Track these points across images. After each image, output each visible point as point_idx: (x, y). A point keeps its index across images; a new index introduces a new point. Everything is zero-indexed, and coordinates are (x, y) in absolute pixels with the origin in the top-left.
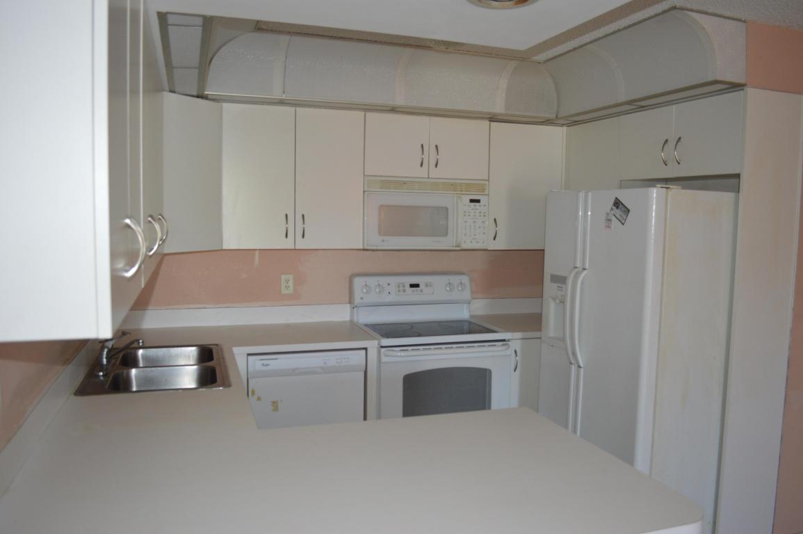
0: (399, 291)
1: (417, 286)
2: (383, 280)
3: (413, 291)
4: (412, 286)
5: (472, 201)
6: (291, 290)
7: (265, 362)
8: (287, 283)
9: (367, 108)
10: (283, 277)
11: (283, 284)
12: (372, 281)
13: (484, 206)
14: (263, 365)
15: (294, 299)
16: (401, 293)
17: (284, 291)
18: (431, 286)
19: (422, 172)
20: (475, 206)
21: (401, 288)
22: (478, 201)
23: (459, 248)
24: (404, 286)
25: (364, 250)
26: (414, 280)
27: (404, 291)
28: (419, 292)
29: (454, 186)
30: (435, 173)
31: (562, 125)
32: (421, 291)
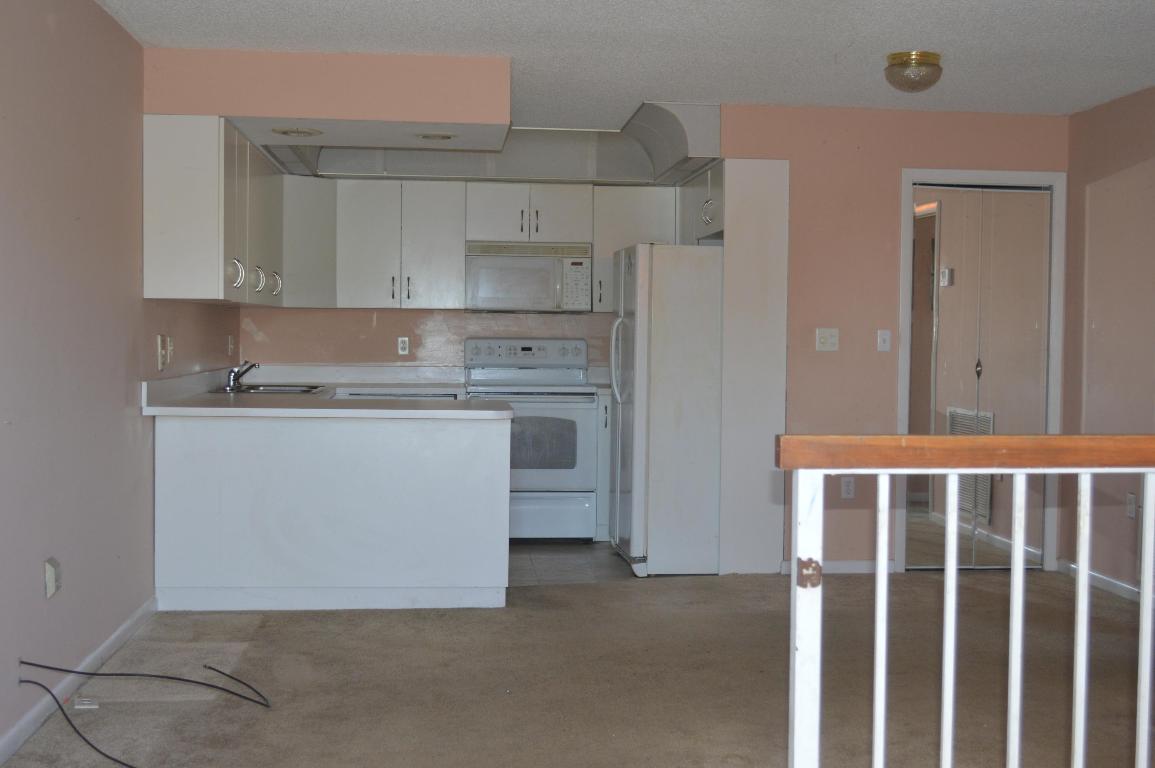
0: (510, 354)
1: (530, 349)
2: (494, 343)
3: (525, 355)
4: (524, 349)
5: (573, 264)
6: (407, 352)
8: (403, 345)
10: (400, 339)
11: (400, 345)
12: (483, 344)
13: (587, 268)
15: (410, 360)
16: (513, 355)
17: (401, 352)
18: (543, 350)
19: (523, 237)
20: (577, 268)
21: (512, 351)
22: (581, 264)
23: (560, 310)
24: (515, 349)
25: (466, 310)
26: (527, 344)
27: (515, 354)
28: (531, 356)
29: (555, 250)
30: (535, 237)
31: (674, 185)
32: (533, 354)
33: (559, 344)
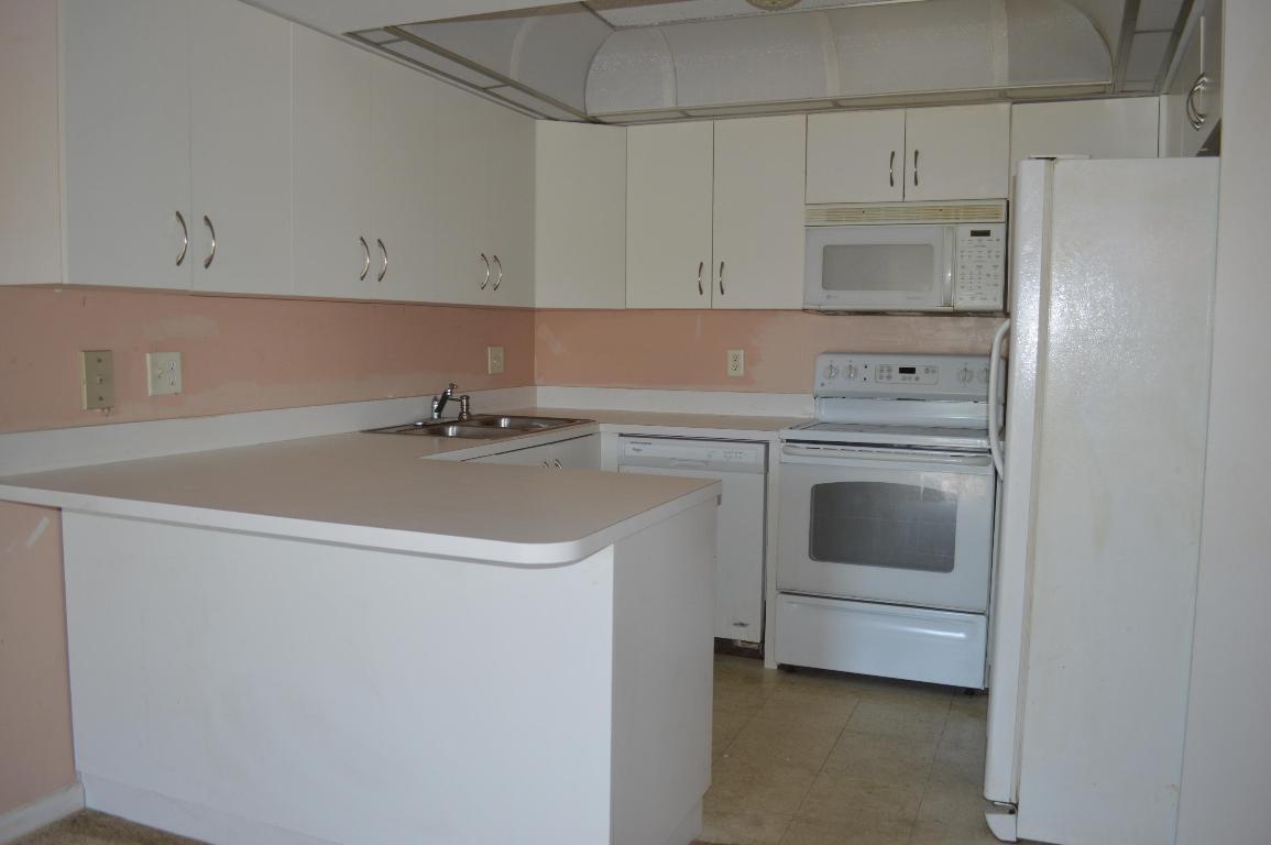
0: (881, 377)
1: (912, 371)
2: (858, 361)
3: (904, 379)
4: (902, 370)
5: (974, 233)
6: (741, 372)
7: (637, 446)
8: (736, 361)
9: (810, 107)
10: (731, 353)
11: (731, 362)
12: (841, 362)
13: (998, 240)
14: (634, 449)
15: (745, 383)
16: (885, 380)
17: (731, 372)
18: (934, 372)
19: (894, 194)
20: (980, 240)
21: (886, 374)
22: (986, 233)
23: (951, 309)
24: (889, 370)
25: (804, 310)
26: (908, 363)
27: (889, 377)
28: (913, 381)
29: (943, 213)
30: (913, 194)
31: (1154, 93)
32: (917, 379)
33: (960, 363)
